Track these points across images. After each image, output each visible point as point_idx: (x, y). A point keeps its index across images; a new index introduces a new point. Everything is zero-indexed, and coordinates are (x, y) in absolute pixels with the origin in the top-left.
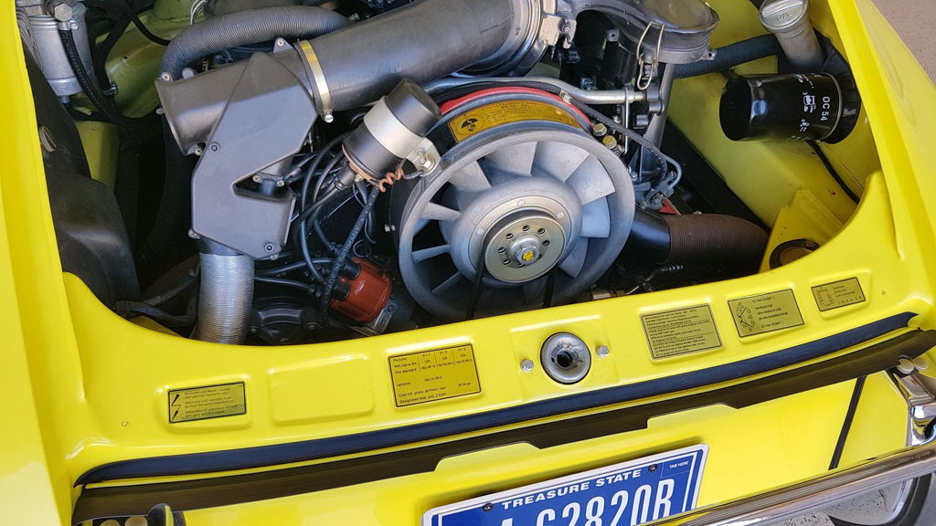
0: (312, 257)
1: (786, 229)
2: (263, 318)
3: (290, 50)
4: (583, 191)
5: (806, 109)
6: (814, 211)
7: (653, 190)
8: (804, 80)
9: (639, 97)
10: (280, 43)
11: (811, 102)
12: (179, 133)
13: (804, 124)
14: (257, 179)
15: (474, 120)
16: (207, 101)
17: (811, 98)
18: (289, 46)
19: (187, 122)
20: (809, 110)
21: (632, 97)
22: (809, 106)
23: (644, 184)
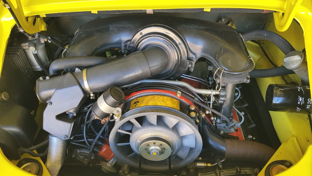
0: (87, 139)
1: (281, 153)
2: (79, 152)
3: (80, 72)
4: (181, 131)
5: (299, 103)
6: (294, 148)
7: (226, 127)
8: (301, 90)
9: (217, 93)
10: (77, 69)
11: (302, 100)
12: (40, 98)
13: (298, 109)
14: (67, 113)
15: (138, 102)
16: (50, 88)
17: (302, 99)
18: (80, 70)
19: (43, 94)
20: (301, 103)
21: (215, 93)
22: (301, 102)
23: (223, 124)
